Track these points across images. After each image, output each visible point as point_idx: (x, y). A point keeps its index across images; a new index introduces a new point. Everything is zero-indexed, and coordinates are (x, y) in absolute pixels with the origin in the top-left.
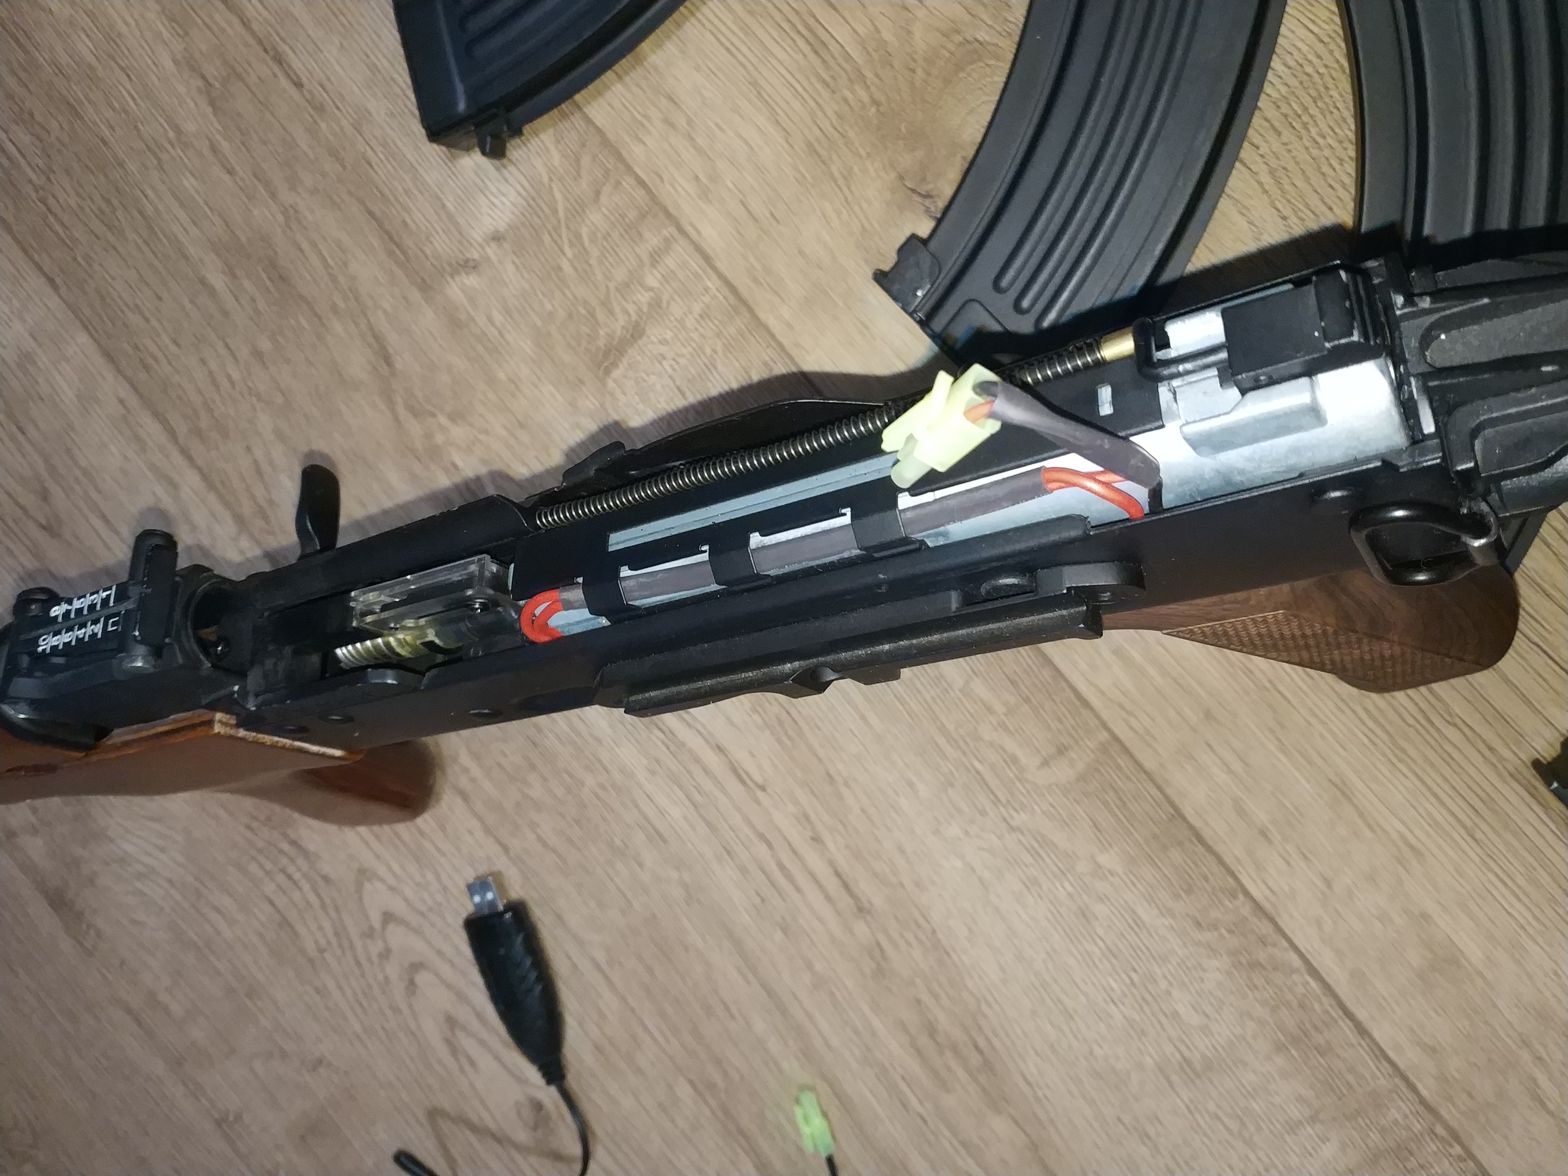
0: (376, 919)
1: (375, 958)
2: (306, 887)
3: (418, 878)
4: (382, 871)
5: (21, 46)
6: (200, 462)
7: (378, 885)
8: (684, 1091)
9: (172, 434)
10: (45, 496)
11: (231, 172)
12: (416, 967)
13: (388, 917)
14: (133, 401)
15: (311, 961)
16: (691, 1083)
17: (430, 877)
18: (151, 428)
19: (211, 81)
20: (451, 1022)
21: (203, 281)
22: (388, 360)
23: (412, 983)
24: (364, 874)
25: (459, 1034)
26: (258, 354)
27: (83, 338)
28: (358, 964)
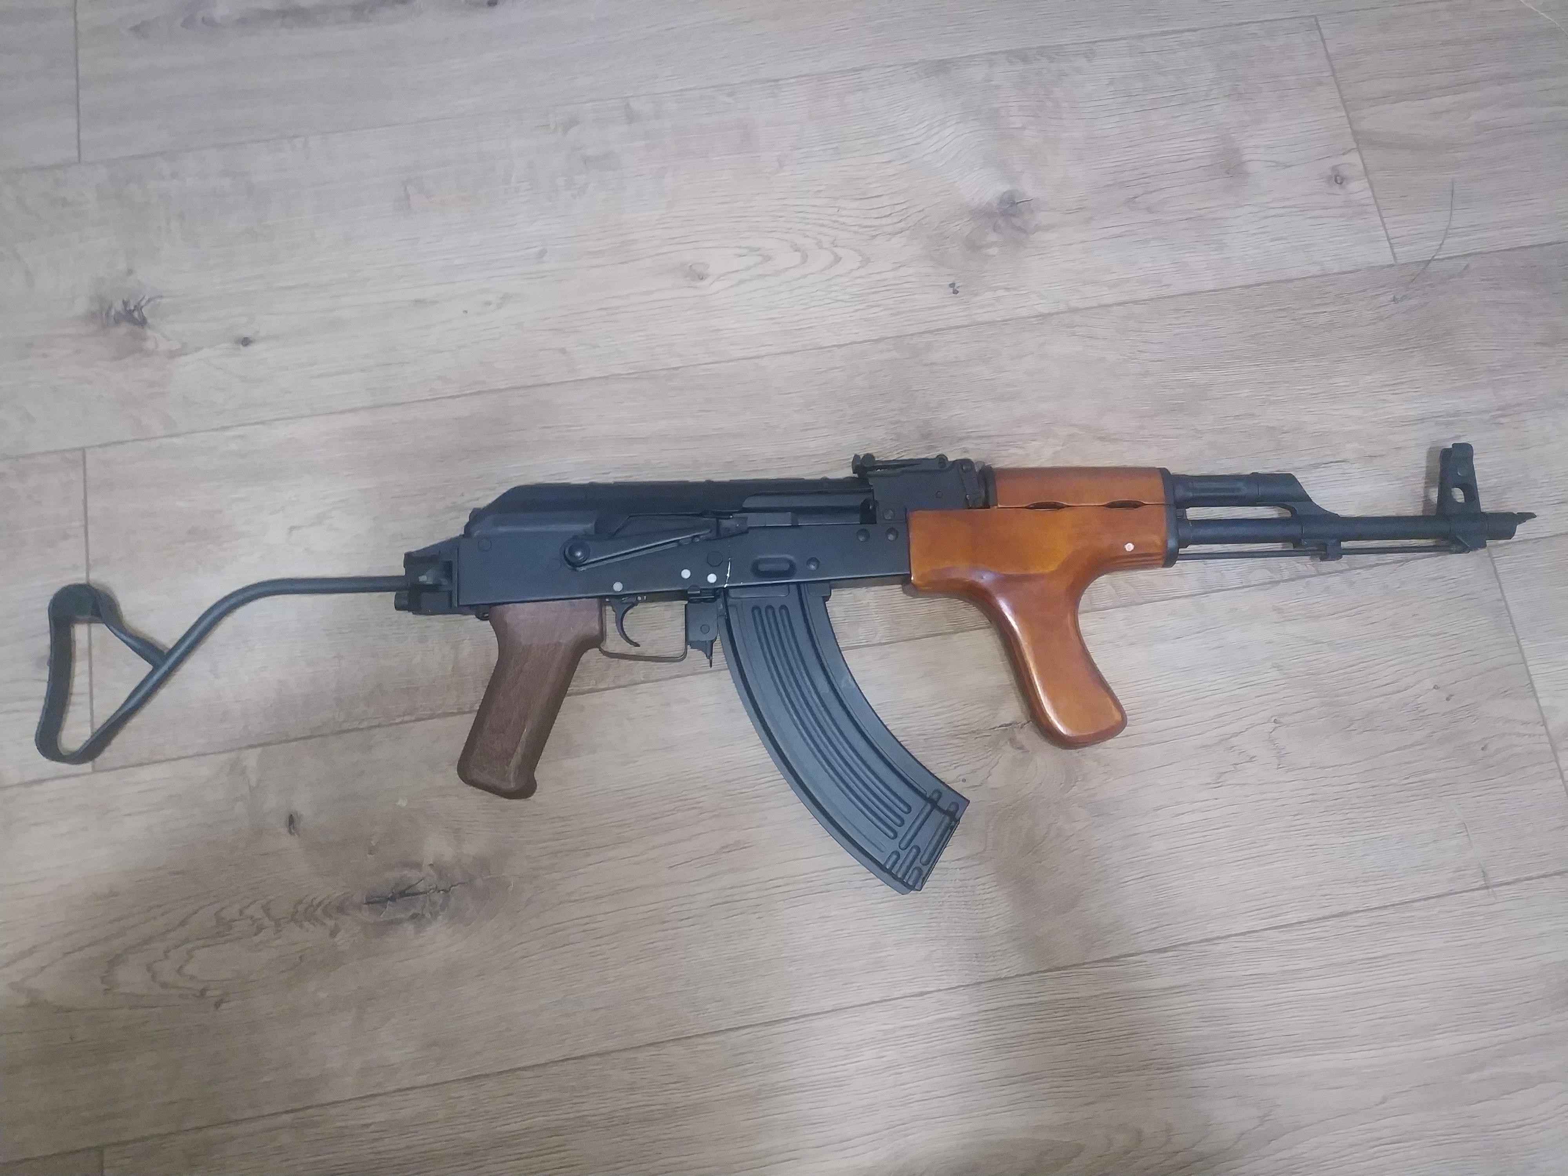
0: (840, 251)
1: (820, 237)
2: (876, 223)
3: (848, 290)
4: (862, 272)
5: (1363, 348)
6: (1115, 308)
7: (857, 265)
8: (675, 362)
9: (1135, 302)
10: (1149, 210)
11: (1237, 417)
12: (805, 258)
13: (838, 259)
14: (1165, 292)
15: (836, 199)
16: (677, 368)
17: (846, 297)
18: (1146, 293)
19: (1284, 435)
20: (767, 258)
21: (1197, 369)
22: (1102, 439)
23: (798, 250)
24: (866, 261)
25: (760, 259)
26: (1146, 374)
27: (1211, 286)
28: (822, 225)
